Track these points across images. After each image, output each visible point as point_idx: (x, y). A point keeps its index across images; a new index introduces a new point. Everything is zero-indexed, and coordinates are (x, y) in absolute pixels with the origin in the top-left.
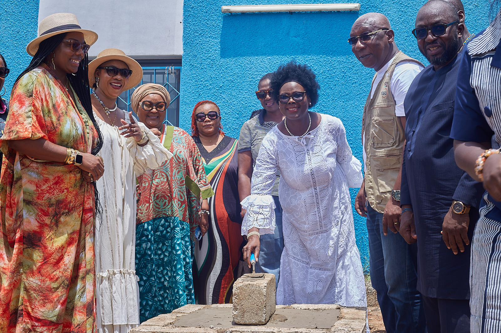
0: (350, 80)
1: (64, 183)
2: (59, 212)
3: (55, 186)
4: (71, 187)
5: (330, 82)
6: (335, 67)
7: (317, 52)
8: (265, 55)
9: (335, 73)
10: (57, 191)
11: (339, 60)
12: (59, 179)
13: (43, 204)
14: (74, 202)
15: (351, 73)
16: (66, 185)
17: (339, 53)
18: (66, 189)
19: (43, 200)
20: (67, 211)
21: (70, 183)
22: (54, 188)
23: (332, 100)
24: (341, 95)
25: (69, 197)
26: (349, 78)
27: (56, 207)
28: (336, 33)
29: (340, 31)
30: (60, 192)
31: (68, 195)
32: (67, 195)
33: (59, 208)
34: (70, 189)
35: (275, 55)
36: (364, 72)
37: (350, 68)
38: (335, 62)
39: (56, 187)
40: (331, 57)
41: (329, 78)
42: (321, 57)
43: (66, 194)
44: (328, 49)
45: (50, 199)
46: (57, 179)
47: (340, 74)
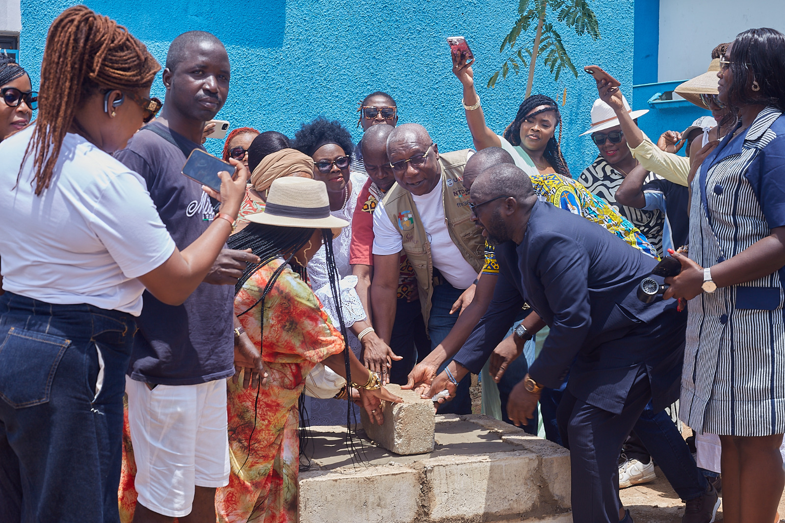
0: (274, 83)
1: (275, 414)
2: (238, 433)
3: (263, 406)
4: (275, 427)
5: (246, 86)
6: (253, 63)
7: (228, 41)
8: (152, 40)
9: (252, 73)
10: (260, 413)
11: (258, 54)
12: (276, 406)
13: (237, 406)
14: (261, 446)
15: (275, 74)
16: (273, 418)
17: (258, 43)
18: (269, 421)
19: (241, 403)
20: (246, 444)
21: (278, 420)
22: (261, 405)
23: (248, 112)
24: (261, 105)
25: (263, 435)
26: (273, 80)
27: (242, 425)
28: (255, 15)
29: (260, 11)
30: (261, 417)
31: (264, 432)
32: (262, 430)
33: (243, 430)
34: (271, 427)
35: (166, 41)
36: (292, 73)
37: (273, 66)
38: (253, 56)
39: (265, 408)
40: (247, 49)
41: (245, 80)
42: (233, 48)
43: (264, 427)
44: (244, 37)
45: (248, 411)
46: (274, 404)
47: (260, 75)
